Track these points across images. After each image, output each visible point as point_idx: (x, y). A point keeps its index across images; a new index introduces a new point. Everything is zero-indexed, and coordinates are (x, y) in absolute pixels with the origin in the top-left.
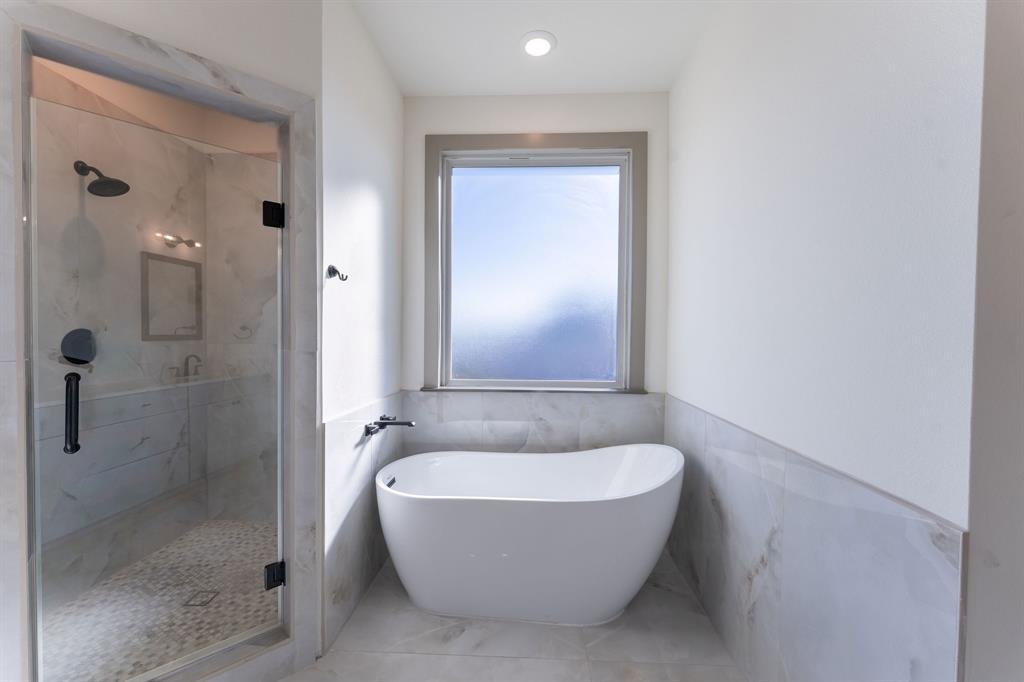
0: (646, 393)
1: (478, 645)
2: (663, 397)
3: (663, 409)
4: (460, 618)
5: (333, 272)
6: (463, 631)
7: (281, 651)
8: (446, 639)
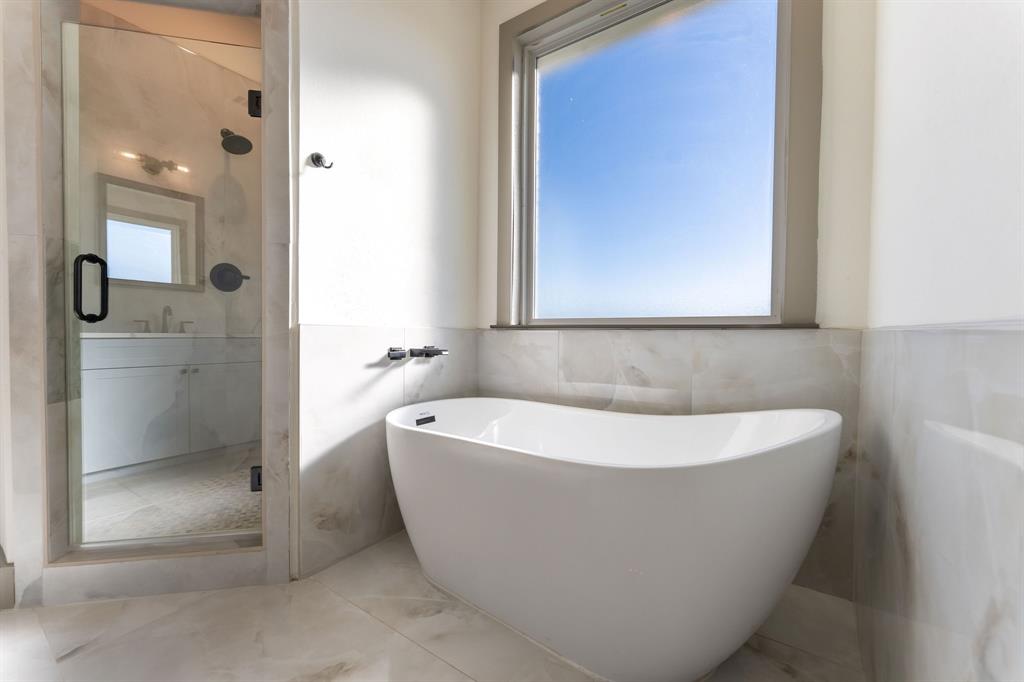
0: (817, 327)
1: (439, 637)
2: (858, 338)
3: (858, 360)
4: (450, 597)
5: (317, 160)
6: (439, 612)
7: (252, 558)
8: (414, 613)
